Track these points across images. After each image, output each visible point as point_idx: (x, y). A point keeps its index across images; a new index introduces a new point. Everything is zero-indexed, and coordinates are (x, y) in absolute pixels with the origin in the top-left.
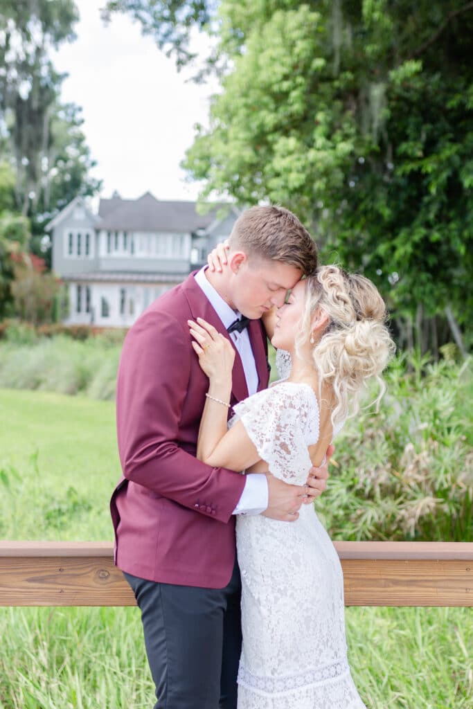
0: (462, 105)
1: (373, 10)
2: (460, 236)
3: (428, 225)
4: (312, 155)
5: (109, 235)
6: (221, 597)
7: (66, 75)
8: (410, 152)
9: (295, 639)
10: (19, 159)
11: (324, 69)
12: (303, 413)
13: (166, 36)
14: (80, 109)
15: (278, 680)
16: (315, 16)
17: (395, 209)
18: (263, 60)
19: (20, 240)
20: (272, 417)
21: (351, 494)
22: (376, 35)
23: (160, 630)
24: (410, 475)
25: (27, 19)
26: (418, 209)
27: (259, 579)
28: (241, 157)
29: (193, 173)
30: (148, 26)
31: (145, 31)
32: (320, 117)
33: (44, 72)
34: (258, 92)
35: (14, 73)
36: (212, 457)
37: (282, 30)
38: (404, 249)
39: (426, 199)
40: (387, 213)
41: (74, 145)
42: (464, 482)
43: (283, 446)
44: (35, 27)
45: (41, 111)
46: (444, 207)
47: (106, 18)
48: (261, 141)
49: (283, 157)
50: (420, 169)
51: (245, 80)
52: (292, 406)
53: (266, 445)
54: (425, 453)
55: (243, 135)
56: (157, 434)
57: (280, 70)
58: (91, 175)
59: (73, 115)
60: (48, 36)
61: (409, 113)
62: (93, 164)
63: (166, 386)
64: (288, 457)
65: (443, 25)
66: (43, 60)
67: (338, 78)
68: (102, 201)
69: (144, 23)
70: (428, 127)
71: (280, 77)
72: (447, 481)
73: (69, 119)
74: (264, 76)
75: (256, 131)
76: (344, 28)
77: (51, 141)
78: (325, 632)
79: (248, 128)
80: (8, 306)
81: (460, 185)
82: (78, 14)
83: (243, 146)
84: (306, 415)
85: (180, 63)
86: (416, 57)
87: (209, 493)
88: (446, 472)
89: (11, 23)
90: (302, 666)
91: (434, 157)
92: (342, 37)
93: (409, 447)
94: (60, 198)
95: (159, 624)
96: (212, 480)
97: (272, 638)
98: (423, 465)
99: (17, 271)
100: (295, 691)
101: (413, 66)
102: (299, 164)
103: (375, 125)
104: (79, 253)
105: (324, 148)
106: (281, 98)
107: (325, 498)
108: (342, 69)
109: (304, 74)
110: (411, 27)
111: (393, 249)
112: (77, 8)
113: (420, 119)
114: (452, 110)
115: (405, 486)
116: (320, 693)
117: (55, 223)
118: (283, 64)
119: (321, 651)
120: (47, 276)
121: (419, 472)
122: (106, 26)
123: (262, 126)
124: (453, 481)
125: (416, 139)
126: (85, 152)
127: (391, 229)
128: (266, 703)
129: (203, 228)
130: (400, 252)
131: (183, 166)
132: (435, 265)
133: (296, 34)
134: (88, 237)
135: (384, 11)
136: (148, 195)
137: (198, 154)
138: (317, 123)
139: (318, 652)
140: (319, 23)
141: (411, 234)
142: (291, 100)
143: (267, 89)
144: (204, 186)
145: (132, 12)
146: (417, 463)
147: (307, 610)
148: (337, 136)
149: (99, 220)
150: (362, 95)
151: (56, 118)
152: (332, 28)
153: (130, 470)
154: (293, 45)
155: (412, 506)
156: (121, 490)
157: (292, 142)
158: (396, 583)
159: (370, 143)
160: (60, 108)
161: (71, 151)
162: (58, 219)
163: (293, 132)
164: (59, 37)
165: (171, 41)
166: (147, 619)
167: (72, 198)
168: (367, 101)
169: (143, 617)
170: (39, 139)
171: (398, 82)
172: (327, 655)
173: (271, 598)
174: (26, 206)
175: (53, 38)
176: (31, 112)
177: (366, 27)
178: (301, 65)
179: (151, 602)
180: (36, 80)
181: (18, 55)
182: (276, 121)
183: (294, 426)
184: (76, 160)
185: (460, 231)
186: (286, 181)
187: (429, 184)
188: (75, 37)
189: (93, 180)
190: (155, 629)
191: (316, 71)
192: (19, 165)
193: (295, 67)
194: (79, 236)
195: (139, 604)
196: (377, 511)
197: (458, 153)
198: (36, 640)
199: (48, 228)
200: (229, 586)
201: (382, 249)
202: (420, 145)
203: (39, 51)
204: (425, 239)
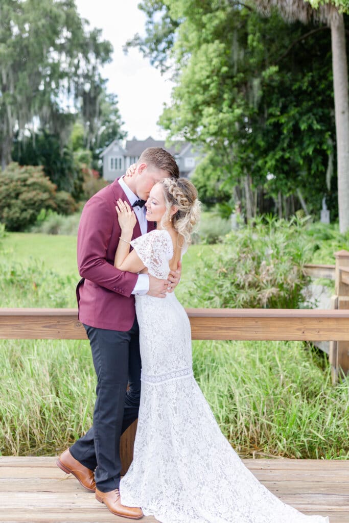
0: (300, 88)
1: (253, 41)
2: (300, 155)
3: (283, 150)
4: (221, 115)
5: (131, 158)
6: (127, 335)
7: (107, 80)
8: (273, 112)
9: (164, 355)
10: (85, 121)
11: (227, 72)
12: (164, 244)
13: (156, 58)
14: (116, 96)
15: (158, 377)
16: (223, 45)
17: (267, 142)
18: (197, 69)
19: (87, 163)
20: (149, 246)
21: (233, 287)
22: (255, 54)
23: (98, 350)
24: (264, 277)
25: (88, 53)
26: (278, 142)
27: (146, 327)
28: (186, 118)
29: (163, 127)
30: (146, 53)
31: (145, 56)
32: (226, 96)
33: (96, 79)
34: (195, 85)
35: (82, 80)
36: (121, 266)
37: (206, 53)
38: (271, 163)
39: (282, 137)
40: (262, 144)
41: (113, 114)
42: (290, 280)
43: (155, 260)
44: (92, 56)
45: (95, 98)
46: (292, 141)
47: (126, 51)
48: (196, 110)
49: (207, 117)
50: (278, 121)
51: (187, 79)
52: (158, 241)
53: (147, 260)
54: (272, 266)
55: (187, 107)
56: (95, 255)
57: (205, 73)
58: (122, 129)
59: (113, 99)
60: (99, 61)
61: (273, 92)
62: (123, 123)
63: (100, 232)
64: (157, 265)
65: (290, 47)
66: (96, 73)
67: (236, 77)
68: (127, 142)
69: (144, 52)
70: (283, 99)
71: (205, 77)
72: (281, 280)
73: (111, 102)
74: (197, 77)
75: (193, 105)
76: (240, 50)
77: (100, 113)
78: (180, 352)
79: (189, 104)
80: (81, 195)
81: (300, 129)
82: (113, 49)
83: (187, 112)
84: (166, 244)
85: (163, 71)
86: (276, 65)
87: (120, 282)
88: (281, 275)
89: (80, 55)
90: (170, 369)
91: (286, 115)
92: (238, 54)
93: (264, 263)
94: (106, 141)
95: (97, 348)
96: (122, 276)
97: (153, 355)
98: (271, 271)
99: (86, 178)
100: (166, 382)
101: (274, 69)
102: (215, 121)
103: (256, 99)
104: (116, 168)
105: (227, 112)
106: (206, 88)
107: (220, 289)
108: (239, 71)
109: (217, 75)
110: (273, 49)
111: (266, 162)
112: (112, 46)
113: (279, 96)
114: (296, 90)
115: (261, 282)
116: (179, 383)
117: (104, 153)
118: (207, 71)
119: (179, 362)
120: (101, 180)
121: (269, 276)
122: (126, 54)
123: (196, 102)
124: (285, 279)
125: (277, 106)
126: (119, 117)
127: (265, 153)
128: (153, 388)
129: (177, 154)
130: (269, 165)
131: (158, 124)
132: (287, 171)
133: (212, 55)
134: (120, 160)
135: (259, 42)
136: (150, 138)
137: (165, 118)
138: (224, 100)
139: (177, 362)
140: (225, 49)
141: (274, 155)
142: (210, 88)
143: (199, 83)
144: (168, 133)
145: (138, 47)
146: (268, 270)
147: (170, 341)
148: (235, 106)
149: (126, 151)
150: (249, 84)
151: (104, 101)
152: (233, 51)
153: (82, 272)
154: (211, 61)
155: (264, 292)
156: (81, 284)
157: (211, 110)
158: (221, 328)
159: (253, 109)
160: (106, 96)
161: (113, 117)
162: (106, 151)
163: (212, 105)
164: (104, 61)
165: (158, 61)
166: (93, 344)
167: (113, 140)
168: (251, 87)
169: (91, 343)
170: (95, 112)
171: (266, 77)
172: (183, 364)
173: (152, 336)
174: (88, 146)
175: (101, 61)
176: (90, 98)
177: (250, 49)
178: (216, 71)
179: (93, 337)
180: (93, 83)
181: (84, 71)
182: (203, 99)
183: (160, 250)
184: (114, 122)
185: (300, 152)
186: (209, 129)
187: (284, 128)
188: (111, 60)
189: (123, 131)
190: (96, 349)
191: (223, 74)
192: (85, 126)
193: (213, 72)
194: (116, 160)
195: (89, 338)
196: (246, 296)
197: (298, 112)
198: (73, 358)
199: (101, 156)
200: (131, 330)
201: (260, 162)
202: (279, 109)
203: (94, 68)
204: (282, 157)
